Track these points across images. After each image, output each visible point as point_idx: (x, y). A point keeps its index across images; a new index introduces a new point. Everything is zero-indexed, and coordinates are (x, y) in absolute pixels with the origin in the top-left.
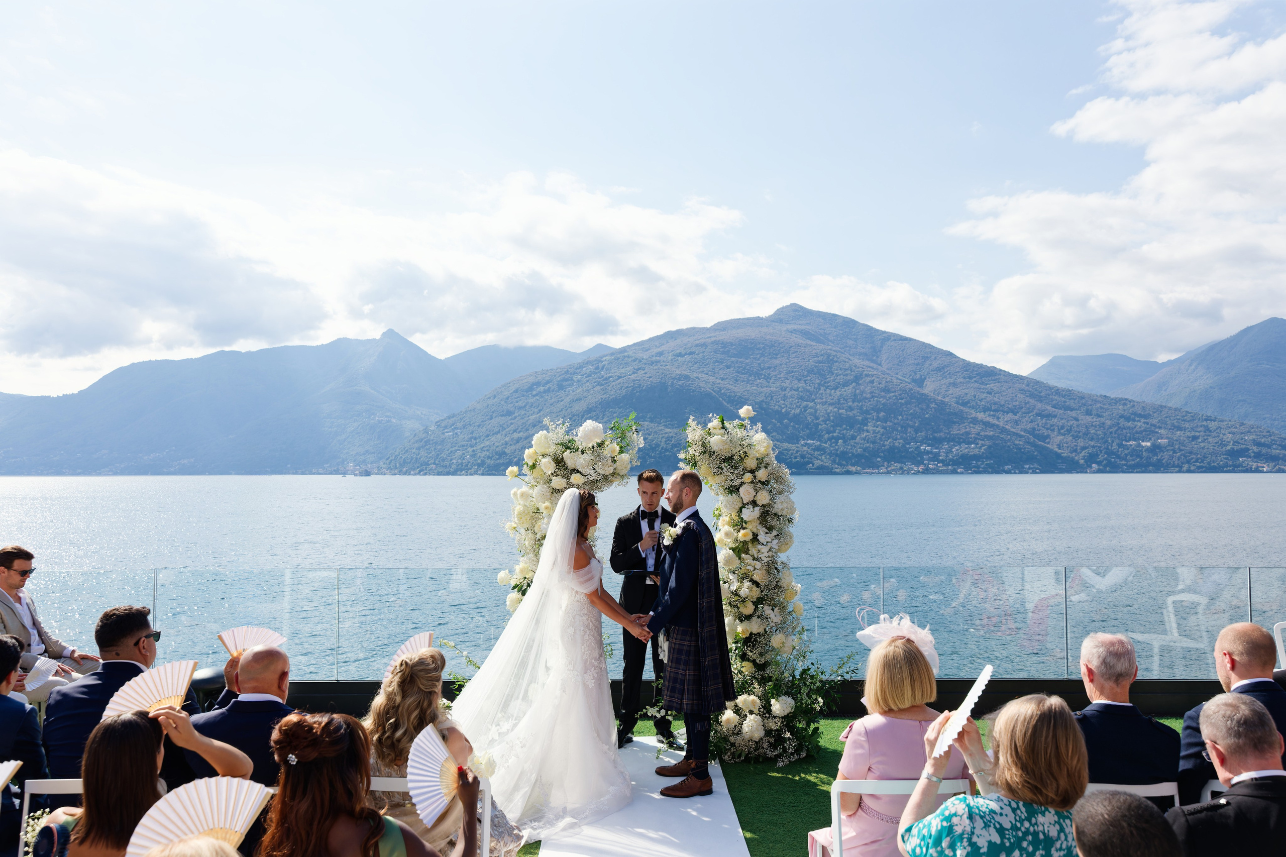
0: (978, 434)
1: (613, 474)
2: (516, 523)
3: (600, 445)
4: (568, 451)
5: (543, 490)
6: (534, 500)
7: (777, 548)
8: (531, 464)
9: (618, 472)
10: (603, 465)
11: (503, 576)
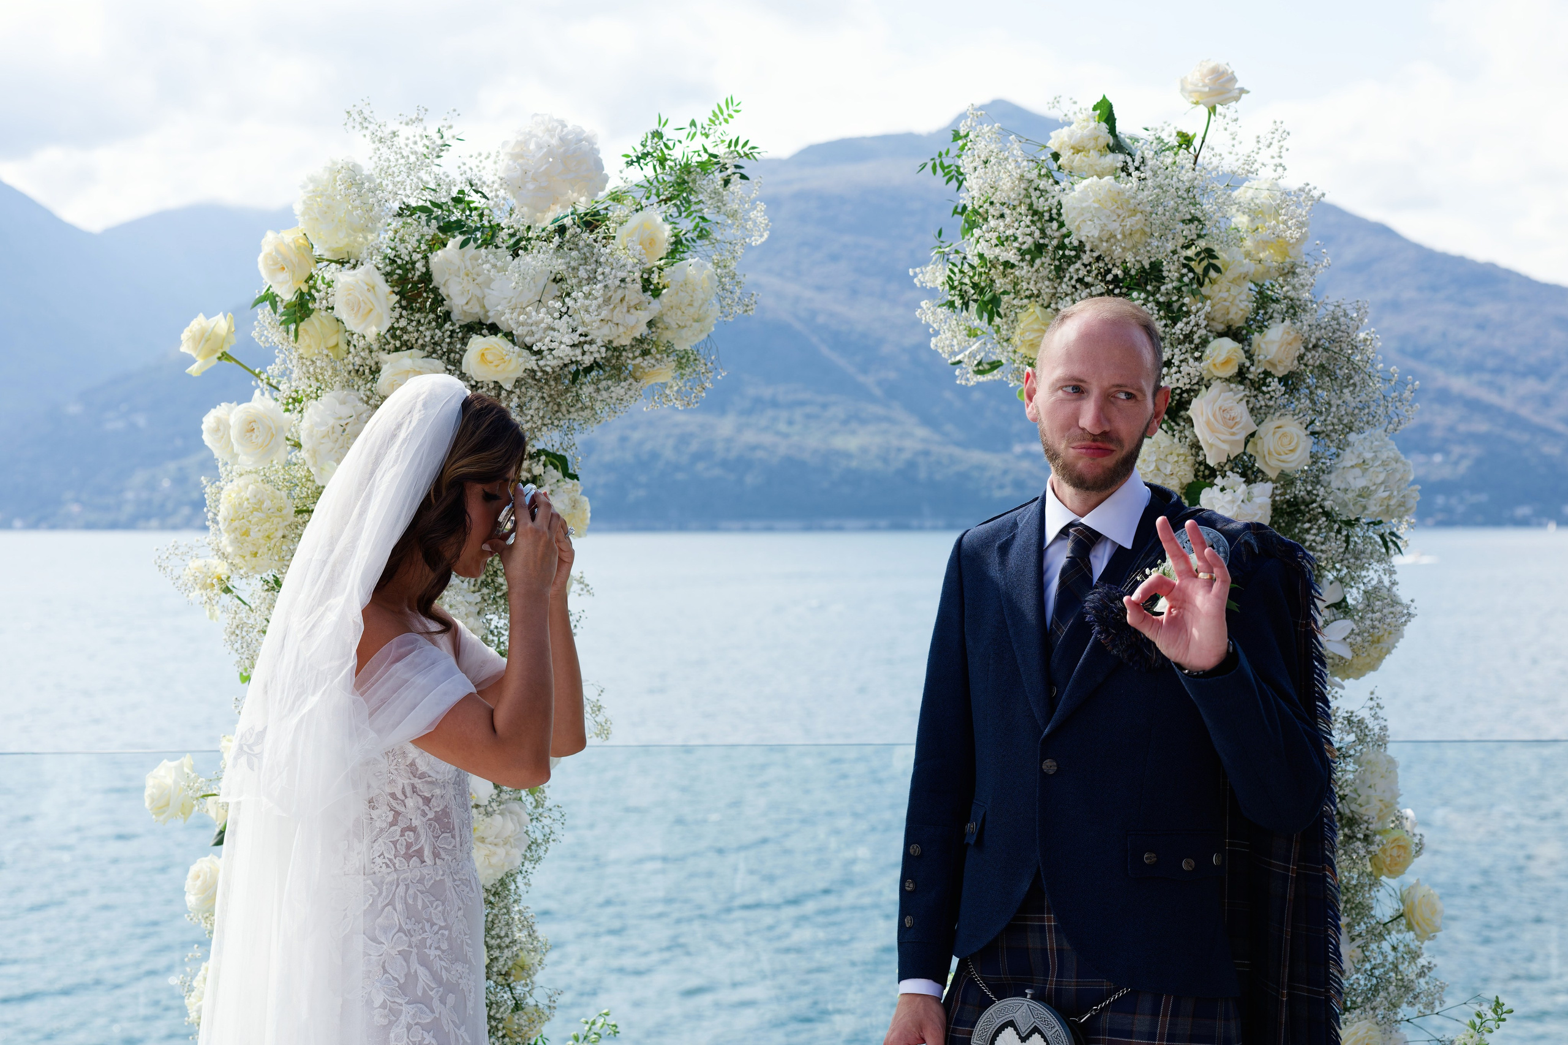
0: (1451, 429)
1: (643, 346)
2: (224, 556)
3: (591, 222)
4: (453, 243)
5: (345, 411)
6: (303, 454)
7: (1347, 654)
8: (287, 294)
9: (668, 335)
10: (607, 301)
11: (169, 781)
